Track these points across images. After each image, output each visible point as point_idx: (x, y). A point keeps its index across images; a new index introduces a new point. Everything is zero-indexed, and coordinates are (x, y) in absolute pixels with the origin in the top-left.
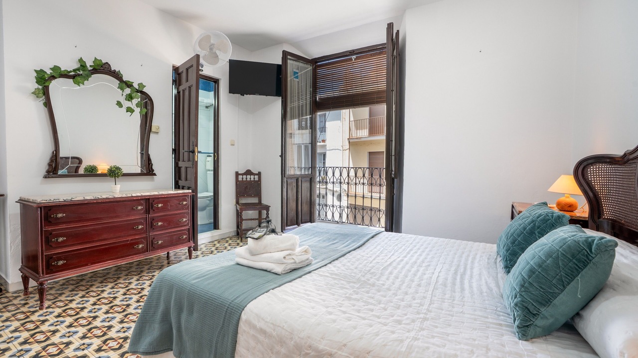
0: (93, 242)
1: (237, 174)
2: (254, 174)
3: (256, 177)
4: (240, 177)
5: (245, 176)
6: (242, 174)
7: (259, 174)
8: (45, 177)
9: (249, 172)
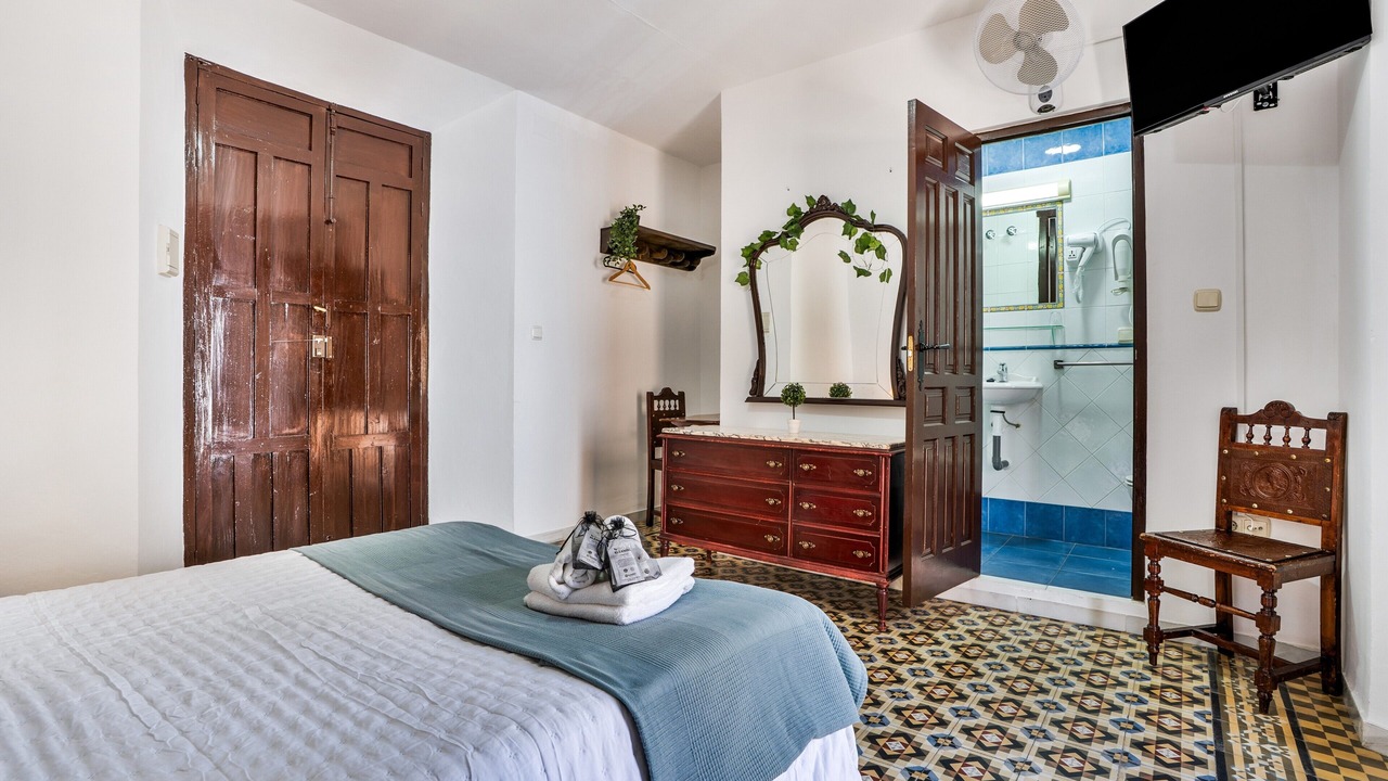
0: (712, 504)
8: (748, 400)
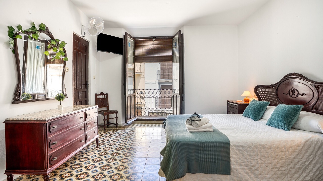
1: (96, 95)
2: (105, 95)
3: (106, 96)
4: (98, 96)
5: (100, 96)
6: (99, 95)
7: (107, 94)
9: (102, 94)
